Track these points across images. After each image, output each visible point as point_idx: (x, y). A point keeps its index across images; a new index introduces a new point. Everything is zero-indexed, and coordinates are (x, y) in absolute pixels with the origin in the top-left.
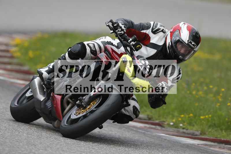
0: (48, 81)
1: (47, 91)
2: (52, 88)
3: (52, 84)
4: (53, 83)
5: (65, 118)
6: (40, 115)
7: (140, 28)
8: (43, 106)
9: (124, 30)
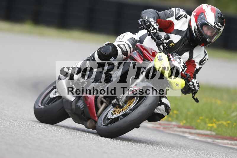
6: (69, 115)
8: (74, 107)
9: (156, 28)
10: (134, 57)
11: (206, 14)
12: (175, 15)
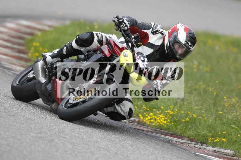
0: (51, 66)
1: (49, 74)
2: (54, 72)
3: (54, 68)
4: (56, 68)
5: (63, 101)
6: (40, 96)
7: (143, 27)
8: (43, 88)
9: (128, 26)
10: (103, 50)
11: (178, 32)
12: (152, 29)
